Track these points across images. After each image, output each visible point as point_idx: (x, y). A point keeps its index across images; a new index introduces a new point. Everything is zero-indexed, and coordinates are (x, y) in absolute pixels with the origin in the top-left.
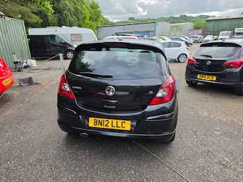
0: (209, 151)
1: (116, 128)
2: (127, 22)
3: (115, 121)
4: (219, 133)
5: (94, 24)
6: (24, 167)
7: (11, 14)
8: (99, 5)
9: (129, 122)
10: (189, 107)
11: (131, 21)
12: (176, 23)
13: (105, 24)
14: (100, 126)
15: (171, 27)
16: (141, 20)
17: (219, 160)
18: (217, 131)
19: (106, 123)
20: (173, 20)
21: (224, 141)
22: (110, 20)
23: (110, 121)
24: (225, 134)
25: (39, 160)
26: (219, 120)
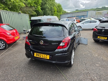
0: (88, 73)
1: (44, 58)
2: (75, 12)
3: (43, 55)
4: (99, 65)
5: (59, 14)
6: (11, 69)
7: (25, 12)
8: (61, 5)
9: (49, 56)
10: (89, 52)
11: (77, 11)
12: (100, 11)
13: (64, 13)
14: (38, 57)
15: (96, 13)
16: (82, 11)
17: (91, 78)
18: (98, 64)
19: (40, 55)
20: (98, 9)
21: (100, 69)
22: (67, 12)
23: (42, 54)
24: (102, 66)
25: (17, 68)
26: (102, 59)
